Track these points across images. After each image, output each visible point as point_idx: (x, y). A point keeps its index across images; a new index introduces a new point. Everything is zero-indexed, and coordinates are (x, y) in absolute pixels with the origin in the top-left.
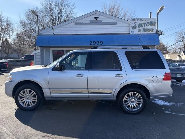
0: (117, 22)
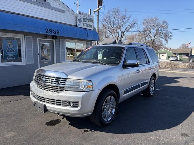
0: (65, 11)
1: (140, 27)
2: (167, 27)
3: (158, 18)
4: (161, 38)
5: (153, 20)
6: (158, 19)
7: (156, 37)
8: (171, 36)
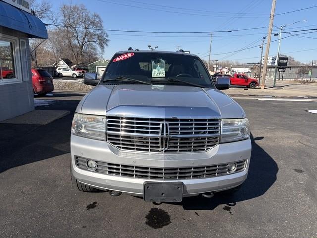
1: (57, 19)
2: (101, 25)
3: (85, 8)
4: (93, 43)
5: (78, 10)
6: (86, 10)
7: (86, 40)
8: (107, 40)
